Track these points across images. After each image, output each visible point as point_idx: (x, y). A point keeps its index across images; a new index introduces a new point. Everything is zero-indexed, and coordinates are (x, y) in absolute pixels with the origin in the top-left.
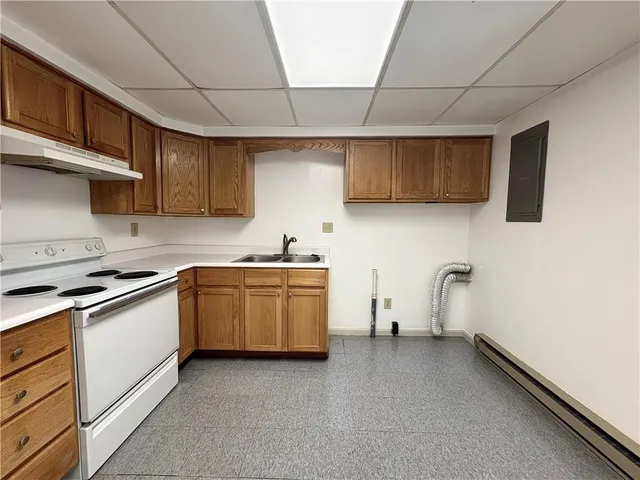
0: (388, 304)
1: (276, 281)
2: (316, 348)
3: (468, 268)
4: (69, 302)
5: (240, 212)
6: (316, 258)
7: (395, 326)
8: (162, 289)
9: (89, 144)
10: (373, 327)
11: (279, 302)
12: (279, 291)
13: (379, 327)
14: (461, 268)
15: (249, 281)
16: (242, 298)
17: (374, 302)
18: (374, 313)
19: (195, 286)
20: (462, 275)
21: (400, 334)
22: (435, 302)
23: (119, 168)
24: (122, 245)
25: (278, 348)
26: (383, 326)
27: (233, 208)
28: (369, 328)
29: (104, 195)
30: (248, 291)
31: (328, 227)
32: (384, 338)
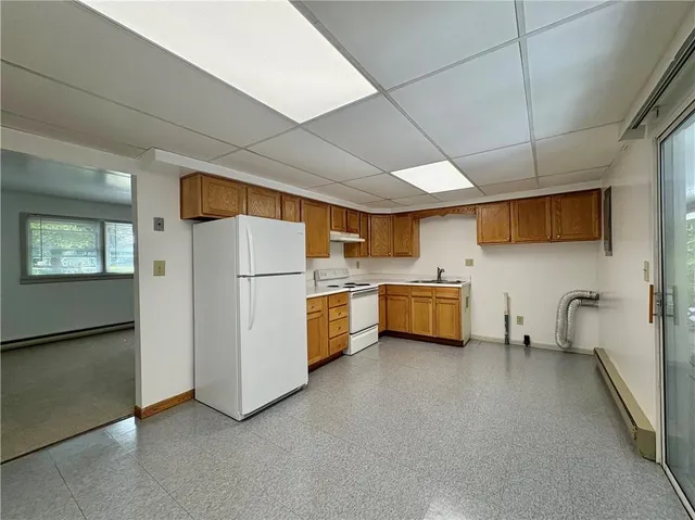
0: (520, 320)
1: (429, 294)
3: (594, 295)
4: (347, 289)
5: (410, 254)
6: (459, 282)
7: (527, 339)
8: (372, 291)
9: (349, 230)
10: (507, 336)
11: (430, 305)
12: (431, 300)
13: (512, 337)
15: (414, 293)
16: (410, 303)
17: (507, 318)
19: (387, 294)
20: (590, 301)
21: (532, 345)
23: (354, 238)
24: (357, 273)
25: (430, 334)
26: (517, 336)
27: (406, 252)
28: (503, 337)
29: (349, 250)
30: (413, 299)
31: (470, 263)
32: (517, 346)
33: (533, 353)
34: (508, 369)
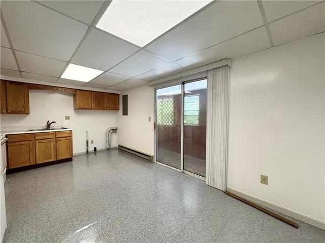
0: (92, 142)
1: (51, 136)
2: (68, 157)
3: (116, 128)
5: (26, 112)
7: (95, 148)
10: (88, 150)
11: (52, 144)
12: (52, 140)
13: (89, 150)
14: (114, 128)
15: (37, 138)
17: (87, 142)
18: (88, 145)
20: (114, 130)
21: (97, 151)
22: (107, 139)
25: (52, 160)
26: (91, 149)
27: (23, 110)
28: (86, 151)
30: (37, 141)
31: (67, 118)
32: (91, 153)
33: (97, 154)
34: (88, 164)
